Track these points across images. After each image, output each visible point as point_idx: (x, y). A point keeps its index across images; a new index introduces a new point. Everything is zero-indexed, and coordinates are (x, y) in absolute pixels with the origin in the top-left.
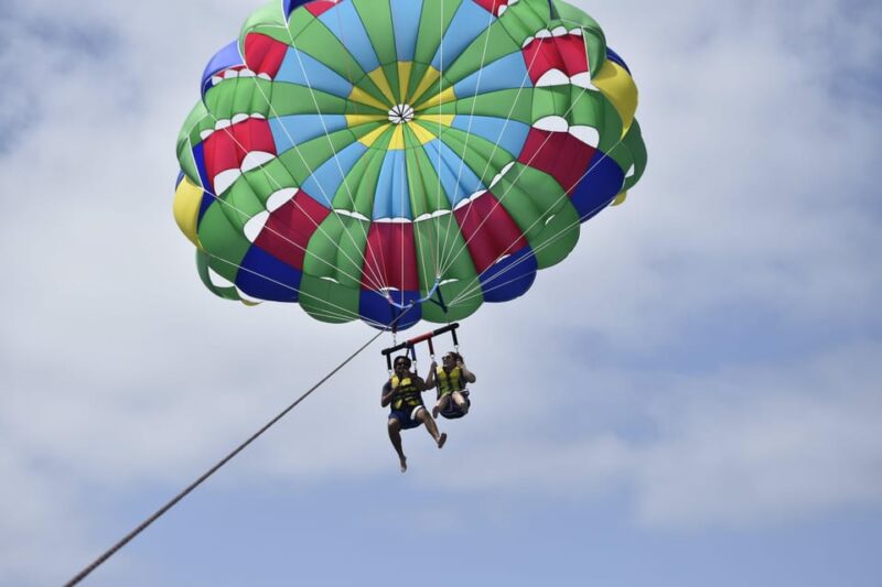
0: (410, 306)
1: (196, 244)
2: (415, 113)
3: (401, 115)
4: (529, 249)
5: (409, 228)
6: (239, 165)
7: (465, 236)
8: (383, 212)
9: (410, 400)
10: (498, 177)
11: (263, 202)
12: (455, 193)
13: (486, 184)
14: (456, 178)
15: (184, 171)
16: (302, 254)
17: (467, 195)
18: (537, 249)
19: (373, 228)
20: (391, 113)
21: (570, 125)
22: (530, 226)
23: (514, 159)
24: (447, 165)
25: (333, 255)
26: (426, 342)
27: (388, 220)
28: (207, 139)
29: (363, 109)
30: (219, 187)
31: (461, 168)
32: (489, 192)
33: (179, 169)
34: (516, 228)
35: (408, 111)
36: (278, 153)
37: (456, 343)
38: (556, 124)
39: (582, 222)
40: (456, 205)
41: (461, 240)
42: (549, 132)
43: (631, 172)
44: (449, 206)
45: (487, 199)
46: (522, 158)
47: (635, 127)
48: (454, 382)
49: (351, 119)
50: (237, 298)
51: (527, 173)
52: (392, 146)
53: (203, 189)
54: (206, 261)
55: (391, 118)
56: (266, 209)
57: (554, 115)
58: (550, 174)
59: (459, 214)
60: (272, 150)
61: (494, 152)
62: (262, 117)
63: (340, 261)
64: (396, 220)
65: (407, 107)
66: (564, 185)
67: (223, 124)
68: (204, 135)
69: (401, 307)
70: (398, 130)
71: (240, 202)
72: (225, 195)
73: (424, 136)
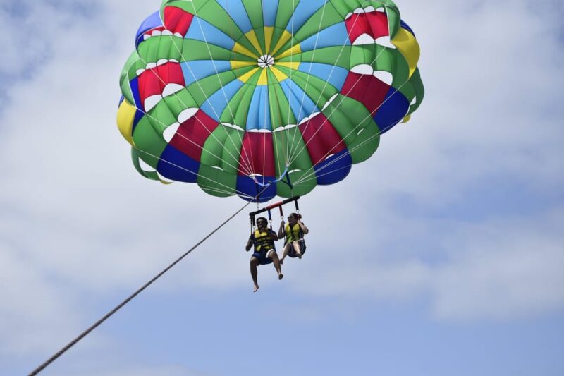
0: (268, 184)
1: (131, 143)
2: (275, 61)
3: (266, 62)
4: (346, 150)
5: (269, 136)
6: (160, 92)
7: (305, 140)
8: (252, 126)
9: (266, 246)
10: (328, 103)
11: (176, 116)
12: (299, 113)
13: (319, 108)
14: (301, 104)
15: (124, 95)
16: (200, 151)
17: (308, 115)
18: (352, 150)
19: (247, 135)
20: (259, 60)
21: (374, 70)
22: (347, 135)
23: (337, 92)
24: (295, 96)
25: (220, 152)
26: (278, 208)
27: (255, 131)
28: (140, 75)
29: (241, 57)
30: (147, 107)
31: (304, 97)
32: (321, 113)
33: (121, 94)
34: (338, 136)
35: (270, 59)
36: (187, 85)
37: (297, 208)
38: (365, 70)
39: (381, 133)
40: (300, 122)
41: (303, 143)
42: (360, 75)
43: (414, 102)
44: (295, 122)
45: (320, 117)
46: (343, 91)
47: (417, 72)
48: (296, 233)
49: (234, 64)
50: (157, 178)
51: (346, 101)
52: (259, 83)
53: (136, 108)
54: (138, 154)
55: (259, 64)
56: (177, 121)
57: (365, 63)
58: (361, 102)
59: (302, 127)
60: (183, 83)
61: (325, 87)
62: (177, 61)
63: (224, 155)
64: (261, 131)
65: (270, 57)
66: (370, 109)
67: (151, 66)
68: (139, 72)
69: (263, 185)
70: (264, 72)
71: (161, 116)
72: (151, 112)
73: (280, 76)
